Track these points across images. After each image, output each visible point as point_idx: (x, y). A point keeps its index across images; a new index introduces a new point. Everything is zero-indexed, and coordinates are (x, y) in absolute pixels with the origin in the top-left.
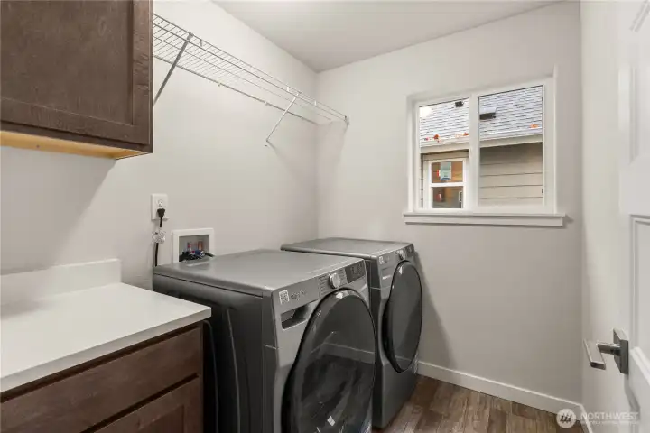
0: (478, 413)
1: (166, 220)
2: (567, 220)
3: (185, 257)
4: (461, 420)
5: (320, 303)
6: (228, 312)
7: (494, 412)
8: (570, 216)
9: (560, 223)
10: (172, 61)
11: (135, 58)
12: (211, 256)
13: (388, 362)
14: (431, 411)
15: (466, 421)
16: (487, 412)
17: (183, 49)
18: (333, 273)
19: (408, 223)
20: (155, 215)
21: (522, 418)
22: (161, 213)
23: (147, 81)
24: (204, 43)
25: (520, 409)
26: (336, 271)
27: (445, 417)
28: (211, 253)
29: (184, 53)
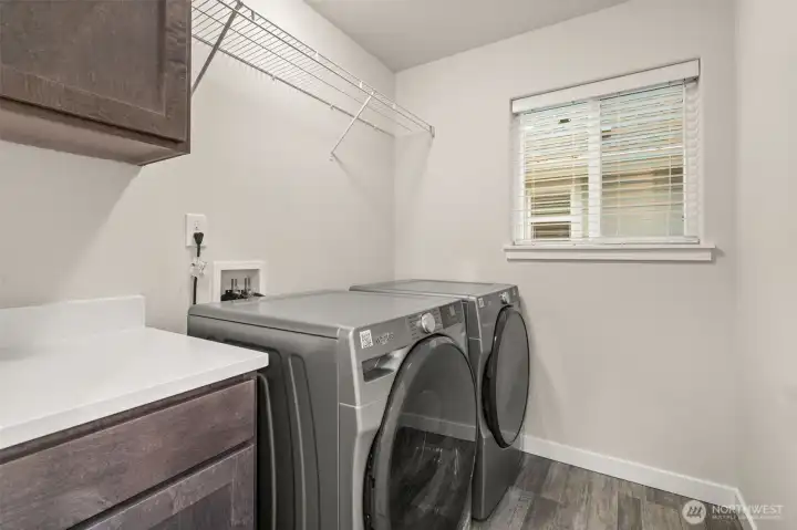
0: (604, 501)
1: (204, 247)
2: (716, 252)
3: (228, 296)
4: (583, 509)
5: (411, 351)
6: (290, 360)
7: (623, 500)
8: (720, 248)
9: (707, 256)
10: (214, 42)
11: (168, 25)
12: (261, 296)
13: (490, 433)
14: (544, 499)
15: (589, 510)
16: (615, 500)
17: (227, 26)
18: (424, 313)
19: (509, 260)
20: (191, 241)
21: (659, 506)
22: (198, 237)
23: (183, 59)
24: (256, 17)
25: (656, 495)
26: (429, 311)
27: (561, 506)
28: (261, 293)
29: (229, 32)
